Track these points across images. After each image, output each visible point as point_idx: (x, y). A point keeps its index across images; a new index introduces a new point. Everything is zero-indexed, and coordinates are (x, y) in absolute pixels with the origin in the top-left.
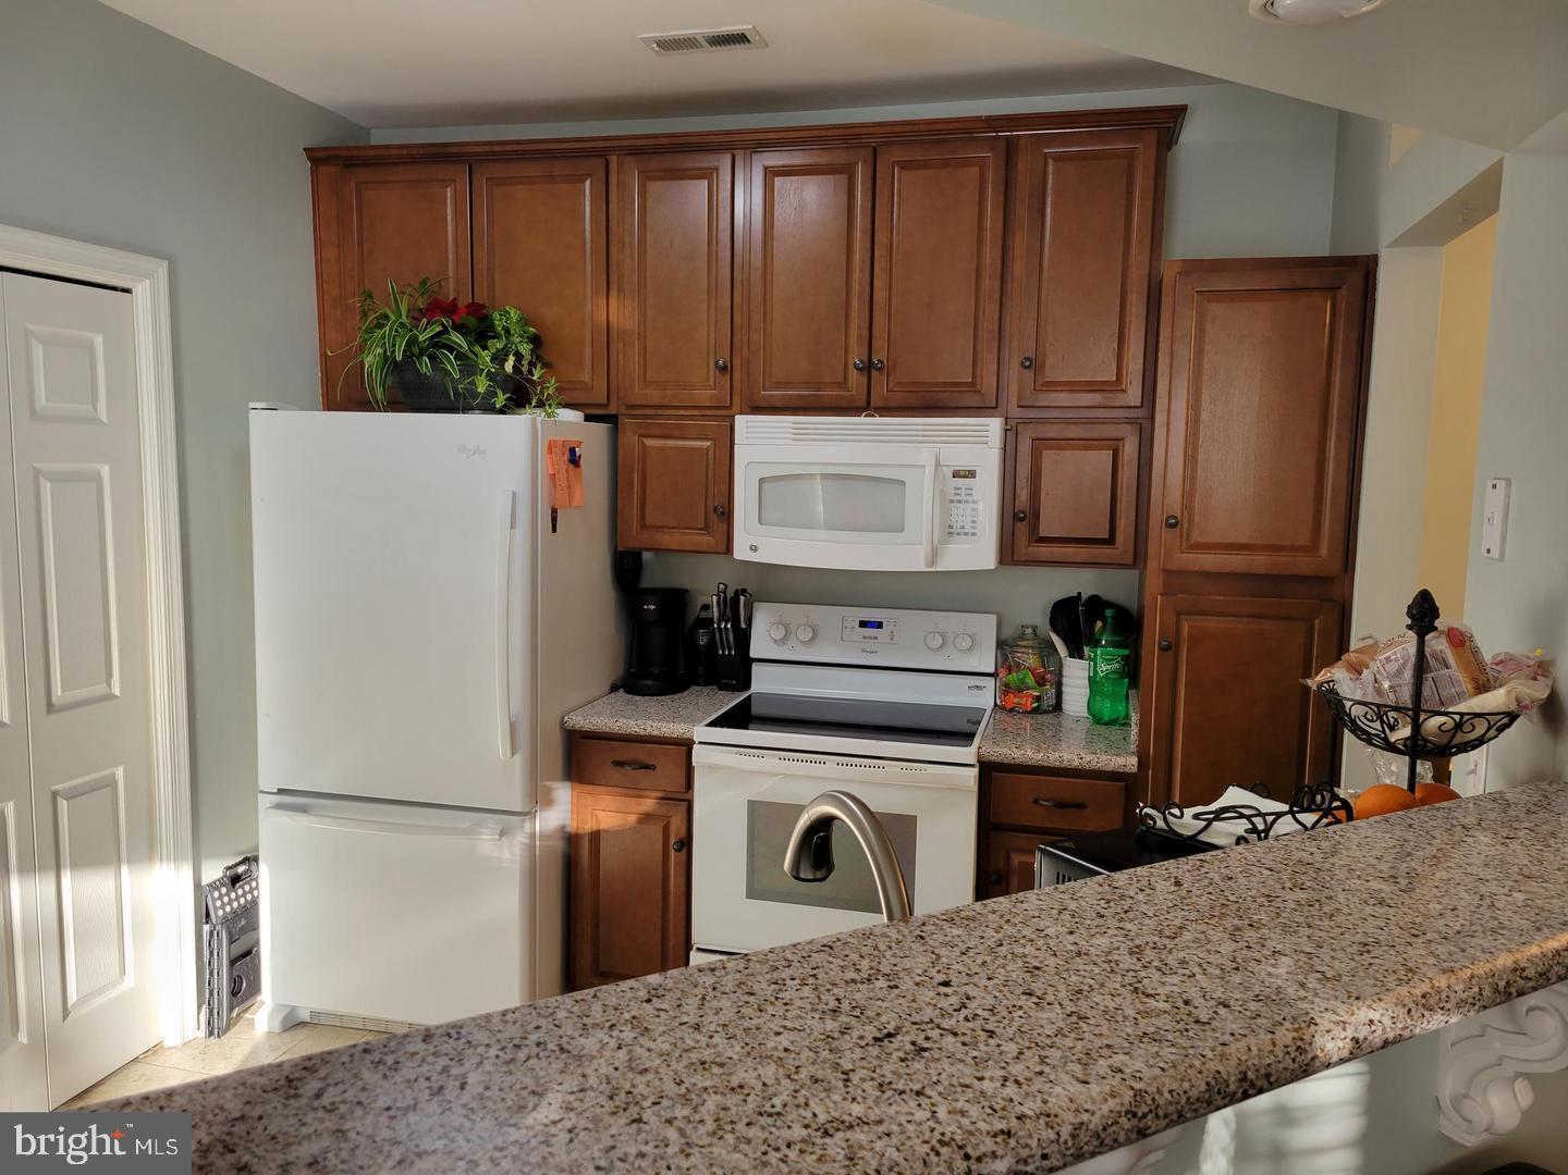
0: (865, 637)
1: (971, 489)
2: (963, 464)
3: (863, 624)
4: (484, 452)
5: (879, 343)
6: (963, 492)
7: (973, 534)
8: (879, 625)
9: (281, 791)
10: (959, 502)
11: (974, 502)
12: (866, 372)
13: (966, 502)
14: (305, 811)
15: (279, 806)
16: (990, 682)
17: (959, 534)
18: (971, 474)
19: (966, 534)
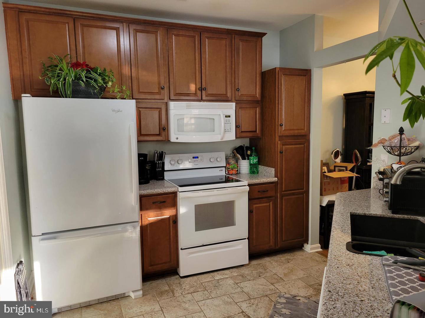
0: (194, 161)
1: (229, 120)
2: (228, 114)
3: (194, 158)
4: (121, 111)
5: (204, 84)
6: (228, 121)
7: (230, 131)
8: (197, 157)
9: (43, 234)
10: (227, 123)
11: (230, 123)
12: (201, 91)
13: (229, 123)
14: (55, 239)
15: (43, 240)
16: (224, 169)
17: (227, 131)
18: (229, 116)
19: (229, 131)
